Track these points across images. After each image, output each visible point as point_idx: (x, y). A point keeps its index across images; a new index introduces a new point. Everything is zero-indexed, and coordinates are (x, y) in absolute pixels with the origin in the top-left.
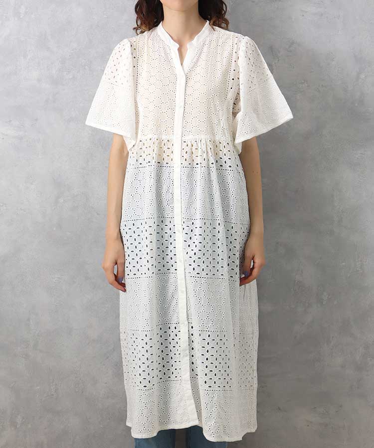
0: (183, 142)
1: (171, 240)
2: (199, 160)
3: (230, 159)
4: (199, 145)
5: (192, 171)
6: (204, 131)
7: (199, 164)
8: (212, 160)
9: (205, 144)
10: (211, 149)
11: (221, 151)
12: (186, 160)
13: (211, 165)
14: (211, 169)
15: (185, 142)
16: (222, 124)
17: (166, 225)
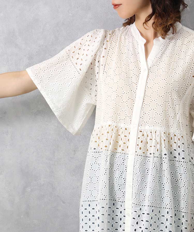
0: (139, 131)
1: (121, 223)
2: (152, 150)
3: (183, 151)
4: (154, 135)
5: (146, 160)
6: (160, 124)
7: (152, 154)
8: (165, 151)
9: (159, 136)
10: (164, 140)
11: (175, 143)
12: (140, 149)
13: (164, 156)
14: (163, 159)
15: (141, 131)
16: (178, 118)
17: (117, 208)
